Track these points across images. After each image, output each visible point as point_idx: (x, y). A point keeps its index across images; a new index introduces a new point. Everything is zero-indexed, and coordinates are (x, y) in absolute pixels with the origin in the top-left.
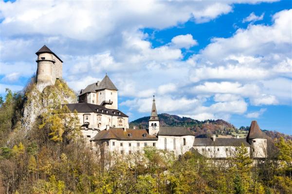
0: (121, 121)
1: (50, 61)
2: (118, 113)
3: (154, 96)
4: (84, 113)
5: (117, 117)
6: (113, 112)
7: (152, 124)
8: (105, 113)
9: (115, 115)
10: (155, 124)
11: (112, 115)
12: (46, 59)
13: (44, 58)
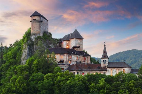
0: (85, 59)
1: (39, 21)
2: (84, 53)
3: (105, 42)
4: (60, 54)
5: (82, 56)
6: (80, 53)
7: (103, 60)
8: (74, 54)
9: (81, 55)
10: (105, 60)
11: (79, 55)
12: (36, 20)
13: (35, 19)
